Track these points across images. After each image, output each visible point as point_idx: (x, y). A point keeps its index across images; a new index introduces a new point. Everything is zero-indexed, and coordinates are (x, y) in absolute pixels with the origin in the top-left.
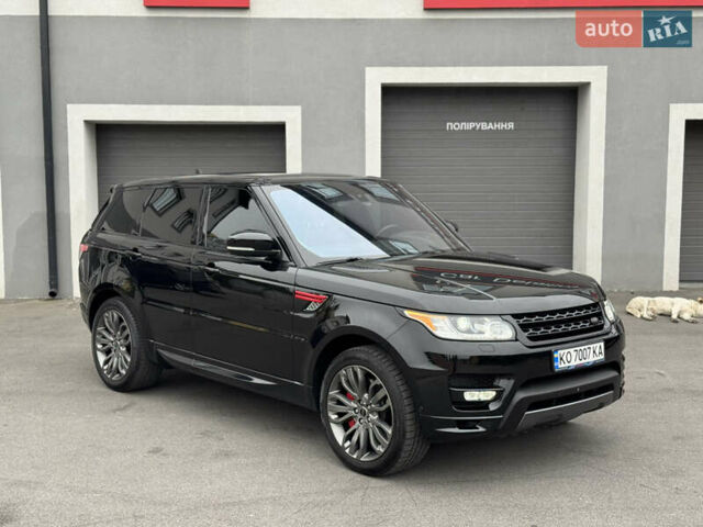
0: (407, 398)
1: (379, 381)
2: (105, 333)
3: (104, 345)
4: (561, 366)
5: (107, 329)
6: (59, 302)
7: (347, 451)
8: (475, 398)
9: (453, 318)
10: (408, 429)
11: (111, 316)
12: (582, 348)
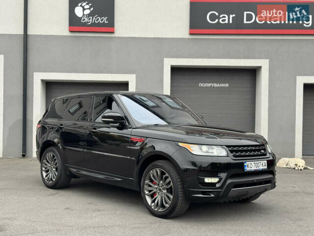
0: (180, 182)
1: (167, 175)
2: (47, 163)
3: (46, 168)
4: (247, 169)
5: (47, 161)
6: (27, 159)
7: (153, 207)
8: (210, 182)
9: (200, 146)
10: (180, 196)
11: (49, 155)
12: (257, 162)
